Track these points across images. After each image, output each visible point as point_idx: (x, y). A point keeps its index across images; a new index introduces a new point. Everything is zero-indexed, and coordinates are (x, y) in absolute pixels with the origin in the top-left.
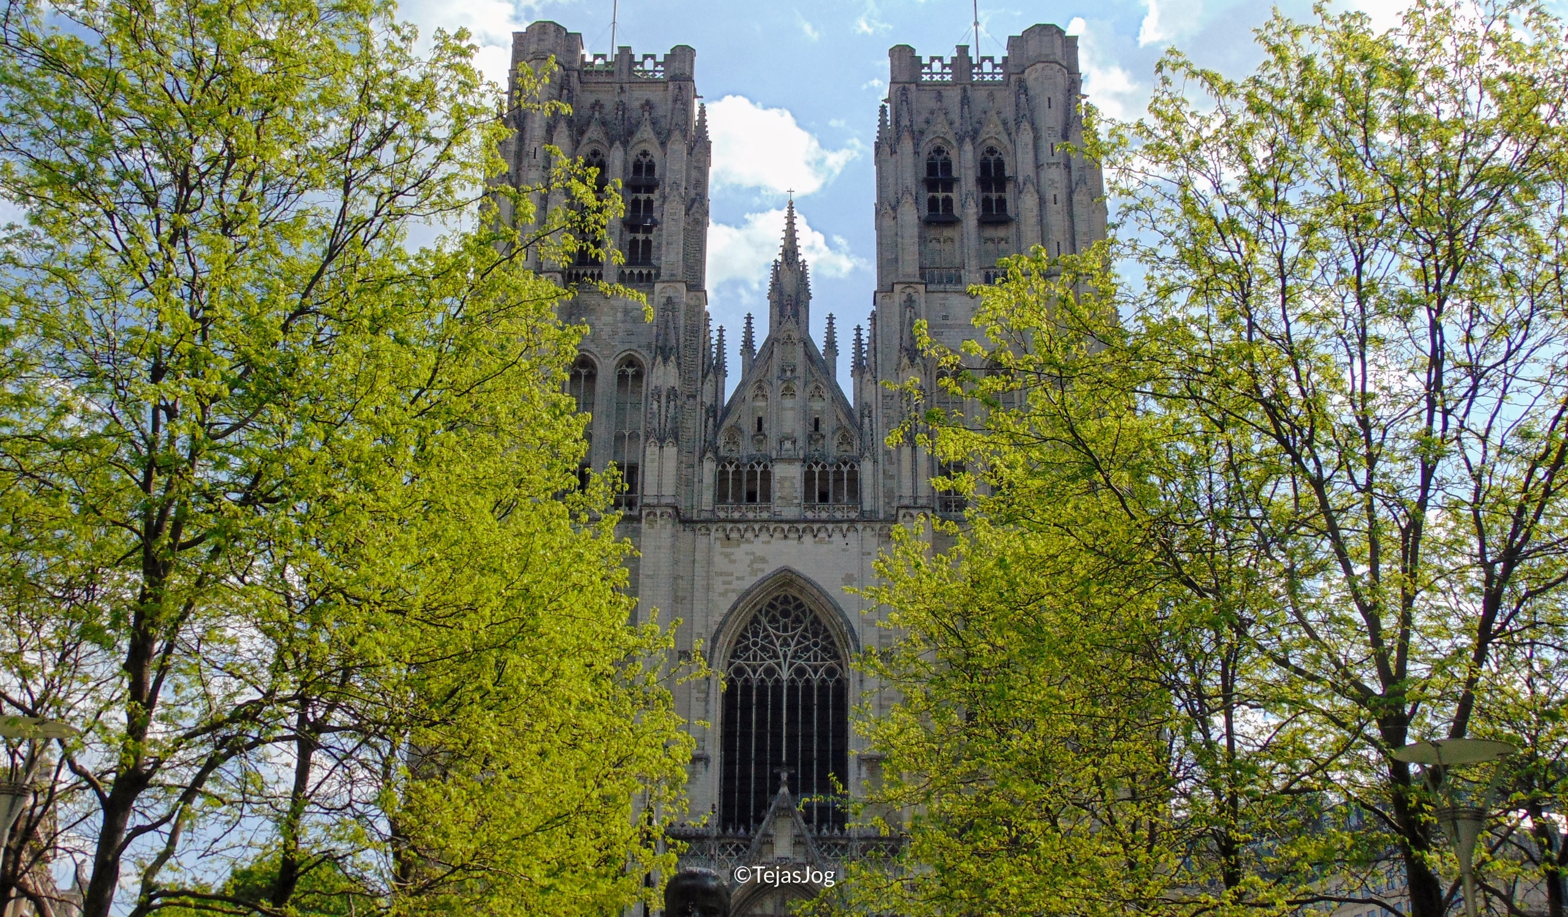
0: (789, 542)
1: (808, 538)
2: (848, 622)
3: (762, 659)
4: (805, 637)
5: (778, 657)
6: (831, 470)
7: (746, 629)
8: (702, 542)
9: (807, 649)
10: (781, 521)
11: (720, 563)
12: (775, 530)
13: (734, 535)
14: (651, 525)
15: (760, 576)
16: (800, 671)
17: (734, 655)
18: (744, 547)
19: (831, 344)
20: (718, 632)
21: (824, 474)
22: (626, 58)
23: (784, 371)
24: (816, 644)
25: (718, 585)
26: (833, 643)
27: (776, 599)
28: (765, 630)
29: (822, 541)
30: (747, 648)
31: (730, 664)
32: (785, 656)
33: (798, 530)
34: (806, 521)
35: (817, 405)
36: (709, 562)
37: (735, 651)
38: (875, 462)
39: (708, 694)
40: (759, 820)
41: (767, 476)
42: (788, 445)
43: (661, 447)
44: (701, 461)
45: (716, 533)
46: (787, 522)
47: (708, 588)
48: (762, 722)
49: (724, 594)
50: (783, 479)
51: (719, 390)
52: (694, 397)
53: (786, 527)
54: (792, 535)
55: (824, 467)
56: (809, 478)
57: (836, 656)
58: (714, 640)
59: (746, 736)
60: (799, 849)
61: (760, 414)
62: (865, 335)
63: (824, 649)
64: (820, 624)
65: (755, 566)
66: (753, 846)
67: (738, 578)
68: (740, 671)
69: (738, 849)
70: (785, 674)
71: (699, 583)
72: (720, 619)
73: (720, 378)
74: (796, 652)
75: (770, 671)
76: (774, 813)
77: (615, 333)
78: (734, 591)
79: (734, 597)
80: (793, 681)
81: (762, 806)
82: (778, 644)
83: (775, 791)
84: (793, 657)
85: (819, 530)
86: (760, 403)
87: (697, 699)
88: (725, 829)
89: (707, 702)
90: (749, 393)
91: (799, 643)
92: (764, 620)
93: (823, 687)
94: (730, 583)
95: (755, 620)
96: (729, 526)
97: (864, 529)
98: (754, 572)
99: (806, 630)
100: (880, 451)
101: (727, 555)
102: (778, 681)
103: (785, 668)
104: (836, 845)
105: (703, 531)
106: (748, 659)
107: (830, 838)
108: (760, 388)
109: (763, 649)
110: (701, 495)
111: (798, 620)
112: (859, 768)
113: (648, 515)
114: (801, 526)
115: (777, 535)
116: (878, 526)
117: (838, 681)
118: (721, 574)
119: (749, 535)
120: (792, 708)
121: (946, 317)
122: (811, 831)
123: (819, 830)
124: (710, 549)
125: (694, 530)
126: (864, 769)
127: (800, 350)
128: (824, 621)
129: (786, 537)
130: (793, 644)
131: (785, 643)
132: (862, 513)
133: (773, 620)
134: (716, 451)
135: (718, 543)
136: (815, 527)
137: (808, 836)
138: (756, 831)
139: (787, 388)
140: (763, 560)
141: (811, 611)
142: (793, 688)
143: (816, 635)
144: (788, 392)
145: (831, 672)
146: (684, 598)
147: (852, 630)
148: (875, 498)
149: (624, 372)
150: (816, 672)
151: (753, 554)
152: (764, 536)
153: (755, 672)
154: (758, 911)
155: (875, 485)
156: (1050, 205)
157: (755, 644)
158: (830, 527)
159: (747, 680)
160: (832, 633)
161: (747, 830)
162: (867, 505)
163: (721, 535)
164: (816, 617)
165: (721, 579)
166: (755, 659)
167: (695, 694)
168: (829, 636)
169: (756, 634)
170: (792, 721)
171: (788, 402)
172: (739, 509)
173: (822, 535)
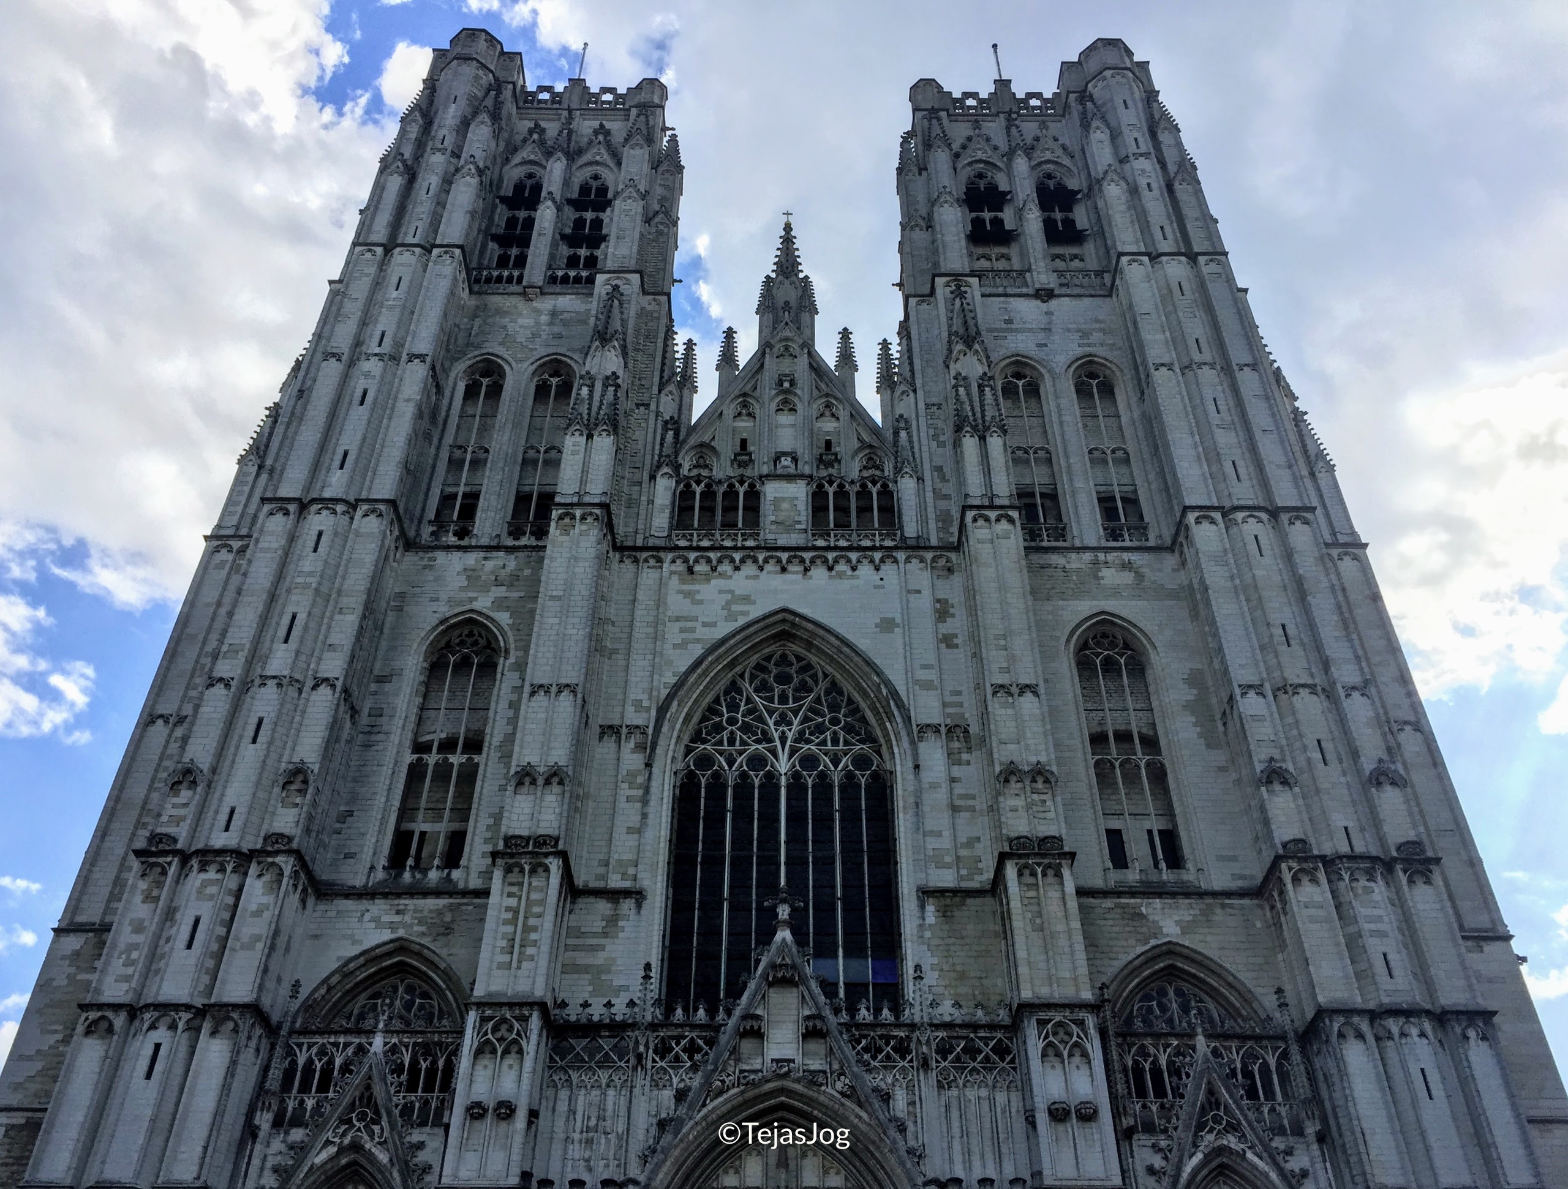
0: (787, 577)
1: (819, 573)
2: (888, 683)
3: (743, 743)
4: (817, 713)
5: (770, 740)
6: (853, 490)
7: (717, 700)
8: (649, 577)
9: (820, 729)
10: (777, 549)
11: (676, 603)
12: (766, 561)
13: (701, 568)
14: (566, 532)
15: (741, 621)
16: (810, 761)
17: (697, 738)
18: (716, 583)
19: (846, 356)
20: (670, 698)
21: (841, 493)
22: (578, 90)
23: (780, 383)
24: (835, 721)
25: (673, 632)
26: (863, 720)
27: (768, 659)
28: (749, 701)
29: (841, 575)
30: (718, 728)
31: (689, 750)
32: (783, 739)
33: (802, 561)
34: (815, 548)
35: (828, 426)
36: (660, 602)
37: (698, 732)
38: (920, 479)
39: (647, 790)
40: (735, 991)
41: (754, 496)
42: (786, 461)
43: (590, 436)
44: (653, 478)
45: (671, 566)
46: (784, 549)
47: (656, 637)
48: (742, 840)
49: (682, 645)
50: (777, 502)
51: (684, 406)
52: (647, 406)
53: (784, 556)
54: (795, 568)
55: (841, 486)
56: (818, 500)
57: (870, 739)
58: (662, 710)
59: (714, 862)
60: (814, 1046)
61: (745, 435)
62: (895, 350)
63: (849, 729)
64: (840, 693)
65: (734, 608)
66: (723, 1039)
67: (705, 624)
68: (704, 761)
69: (692, 1049)
70: (783, 765)
71: (641, 631)
72: (674, 680)
73: (686, 392)
74: (801, 733)
75: (757, 761)
76: (765, 976)
77: (535, 336)
78: (698, 641)
79: (698, 651)
80: (796, 776)
81: (741, 963)
82: (771, 722)
83: (767, 935)
84: (796, 741)
85: (836, 561)
86: (744, 424)
87: (628, 799)
88: (669, 1011)
89: (645, 801)
90: (729, 410)
91: (806, 719)
92: (747, 687)
93: (849, 783)
94: (693, 630)
95: (734, 687)
96: (692, 556)
97: (908, 560)
98: (731, 617)
99: (818, 700)
100: (927, 466)
101: (688, 594)
102: (771, 779)
103: (783, 757)
104: (887, 1039)
105: (652, 562)
106: (721, 743)
107: (872, 1026)
108: (745, 405)
109: (746, 728)
110: (649, 517)
111: (804, 688)
112: (922, 907)
113: (561, 518)
114: (807, 556)
115: (769, 567)
116: (929, 555)
117: (875, 776)
118: (678, 619)
119: (726, 567)
120: (796, 818)
121: (1009, 321)
122: (837, 1011)
123: (853, 1010)
124: (661, 583)
125: (636, 561)
126: (930, 909)
127: (803, 361)
128: (848, 687)
129: (784, 570)
130: (796, 722)
131: (783, 720)
132: (903, 538)
133: (763, 688)
134: (677, 467)
135: (675, 578)
136: (831, 556)
137: (832, 1020)
138: (729, 1013)
139: (785, 402)
140: (746, 599)
141: (826, 675)
142: (796, 786)
143: (834, 707)
144: (787, 405)
145: (861, 762)
146: (615, 651)
147: (894, 694)
148: (923, 519)
149: (545, 382)
150: (836, 762)
151: (732, 592)
152: (749, 569)
153: (731, 763)
154: (730, 1180)
155: (922, 506)
156: (1145, 193)
157: (732, 721)
158: (854, 556)
159: (716, 775)
160: (863, 705)
161: (712, 1012)
162: (911, 529)
163: (680, 566)
164: (834, 684)
165: (678, 625)
166: (731, 742)
167: (625, 790)
168: (857, 710)
169: (733, 707)
170: (796, 837)
171: (785, 419)
172: (709, 535)
173: (842, 567)
